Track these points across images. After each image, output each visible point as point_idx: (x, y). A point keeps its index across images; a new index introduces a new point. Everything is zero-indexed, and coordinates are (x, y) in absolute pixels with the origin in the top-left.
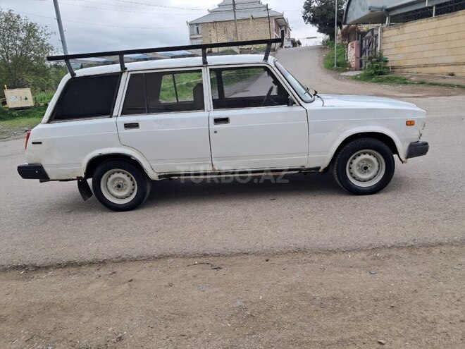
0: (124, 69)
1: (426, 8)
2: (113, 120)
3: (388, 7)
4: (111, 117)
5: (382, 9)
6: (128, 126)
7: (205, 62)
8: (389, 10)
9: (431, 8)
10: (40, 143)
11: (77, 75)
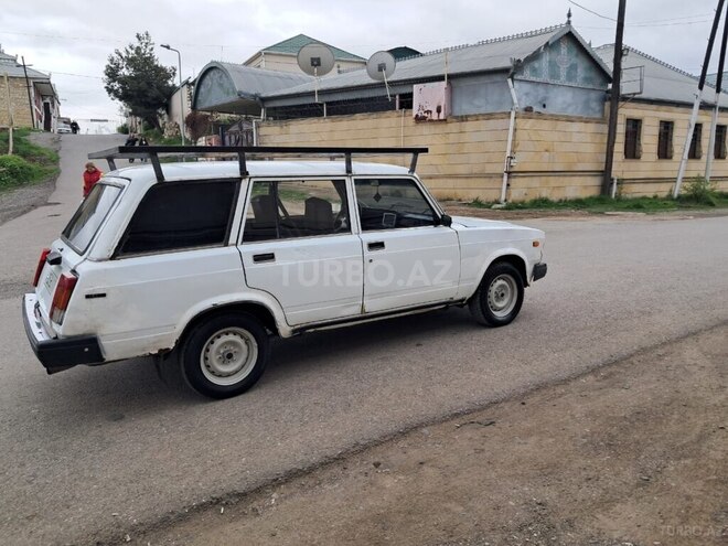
0: (244, 172)
1: (315, 104)
2: (231, 250)
3: (263, 95)
4: (226, 245)
5: (255, 96)
6: (258, 258)
7: (349, 170)
8: (264, 100)
9: (322, 105)
10: (104, 295)
11: (168, 178)
